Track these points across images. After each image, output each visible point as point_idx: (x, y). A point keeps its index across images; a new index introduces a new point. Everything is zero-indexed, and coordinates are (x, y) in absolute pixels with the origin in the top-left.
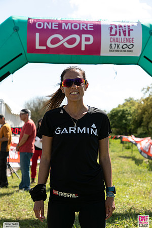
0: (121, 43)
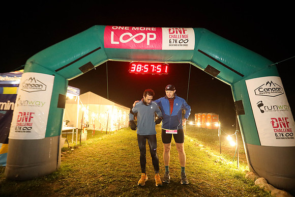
0: (178, 39)
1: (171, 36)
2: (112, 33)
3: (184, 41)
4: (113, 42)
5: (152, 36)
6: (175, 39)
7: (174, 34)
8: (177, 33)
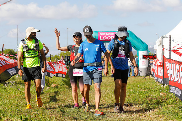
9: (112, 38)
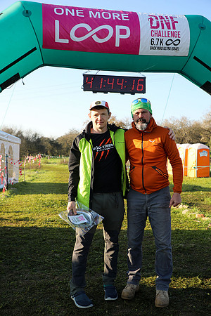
1: (153, 33)
2: (57, 22)
3: (173, 43)
4: (58, 40)
5: (123, 32)
6: (160, 38)
7: (158, 30)
8: (163, 28)
9: (118, 37)
